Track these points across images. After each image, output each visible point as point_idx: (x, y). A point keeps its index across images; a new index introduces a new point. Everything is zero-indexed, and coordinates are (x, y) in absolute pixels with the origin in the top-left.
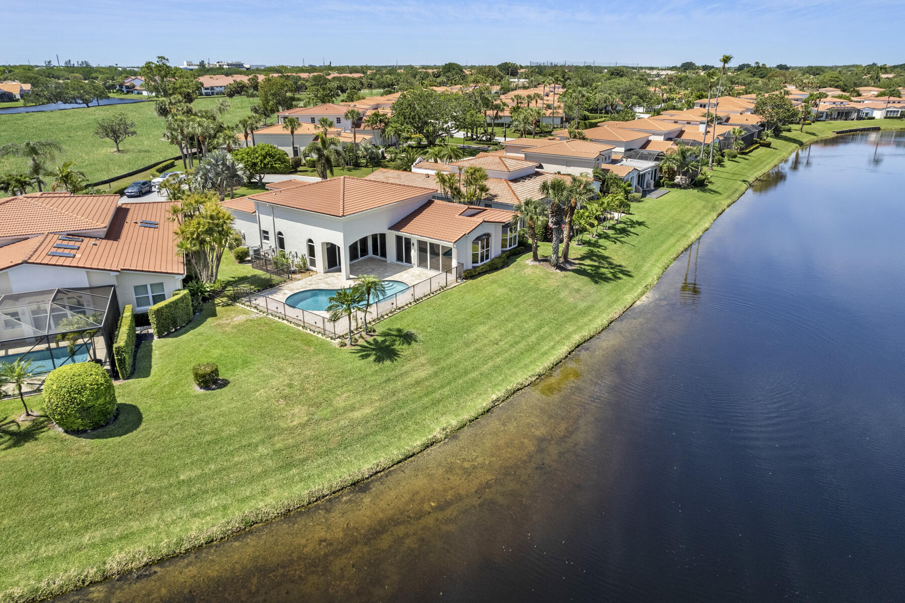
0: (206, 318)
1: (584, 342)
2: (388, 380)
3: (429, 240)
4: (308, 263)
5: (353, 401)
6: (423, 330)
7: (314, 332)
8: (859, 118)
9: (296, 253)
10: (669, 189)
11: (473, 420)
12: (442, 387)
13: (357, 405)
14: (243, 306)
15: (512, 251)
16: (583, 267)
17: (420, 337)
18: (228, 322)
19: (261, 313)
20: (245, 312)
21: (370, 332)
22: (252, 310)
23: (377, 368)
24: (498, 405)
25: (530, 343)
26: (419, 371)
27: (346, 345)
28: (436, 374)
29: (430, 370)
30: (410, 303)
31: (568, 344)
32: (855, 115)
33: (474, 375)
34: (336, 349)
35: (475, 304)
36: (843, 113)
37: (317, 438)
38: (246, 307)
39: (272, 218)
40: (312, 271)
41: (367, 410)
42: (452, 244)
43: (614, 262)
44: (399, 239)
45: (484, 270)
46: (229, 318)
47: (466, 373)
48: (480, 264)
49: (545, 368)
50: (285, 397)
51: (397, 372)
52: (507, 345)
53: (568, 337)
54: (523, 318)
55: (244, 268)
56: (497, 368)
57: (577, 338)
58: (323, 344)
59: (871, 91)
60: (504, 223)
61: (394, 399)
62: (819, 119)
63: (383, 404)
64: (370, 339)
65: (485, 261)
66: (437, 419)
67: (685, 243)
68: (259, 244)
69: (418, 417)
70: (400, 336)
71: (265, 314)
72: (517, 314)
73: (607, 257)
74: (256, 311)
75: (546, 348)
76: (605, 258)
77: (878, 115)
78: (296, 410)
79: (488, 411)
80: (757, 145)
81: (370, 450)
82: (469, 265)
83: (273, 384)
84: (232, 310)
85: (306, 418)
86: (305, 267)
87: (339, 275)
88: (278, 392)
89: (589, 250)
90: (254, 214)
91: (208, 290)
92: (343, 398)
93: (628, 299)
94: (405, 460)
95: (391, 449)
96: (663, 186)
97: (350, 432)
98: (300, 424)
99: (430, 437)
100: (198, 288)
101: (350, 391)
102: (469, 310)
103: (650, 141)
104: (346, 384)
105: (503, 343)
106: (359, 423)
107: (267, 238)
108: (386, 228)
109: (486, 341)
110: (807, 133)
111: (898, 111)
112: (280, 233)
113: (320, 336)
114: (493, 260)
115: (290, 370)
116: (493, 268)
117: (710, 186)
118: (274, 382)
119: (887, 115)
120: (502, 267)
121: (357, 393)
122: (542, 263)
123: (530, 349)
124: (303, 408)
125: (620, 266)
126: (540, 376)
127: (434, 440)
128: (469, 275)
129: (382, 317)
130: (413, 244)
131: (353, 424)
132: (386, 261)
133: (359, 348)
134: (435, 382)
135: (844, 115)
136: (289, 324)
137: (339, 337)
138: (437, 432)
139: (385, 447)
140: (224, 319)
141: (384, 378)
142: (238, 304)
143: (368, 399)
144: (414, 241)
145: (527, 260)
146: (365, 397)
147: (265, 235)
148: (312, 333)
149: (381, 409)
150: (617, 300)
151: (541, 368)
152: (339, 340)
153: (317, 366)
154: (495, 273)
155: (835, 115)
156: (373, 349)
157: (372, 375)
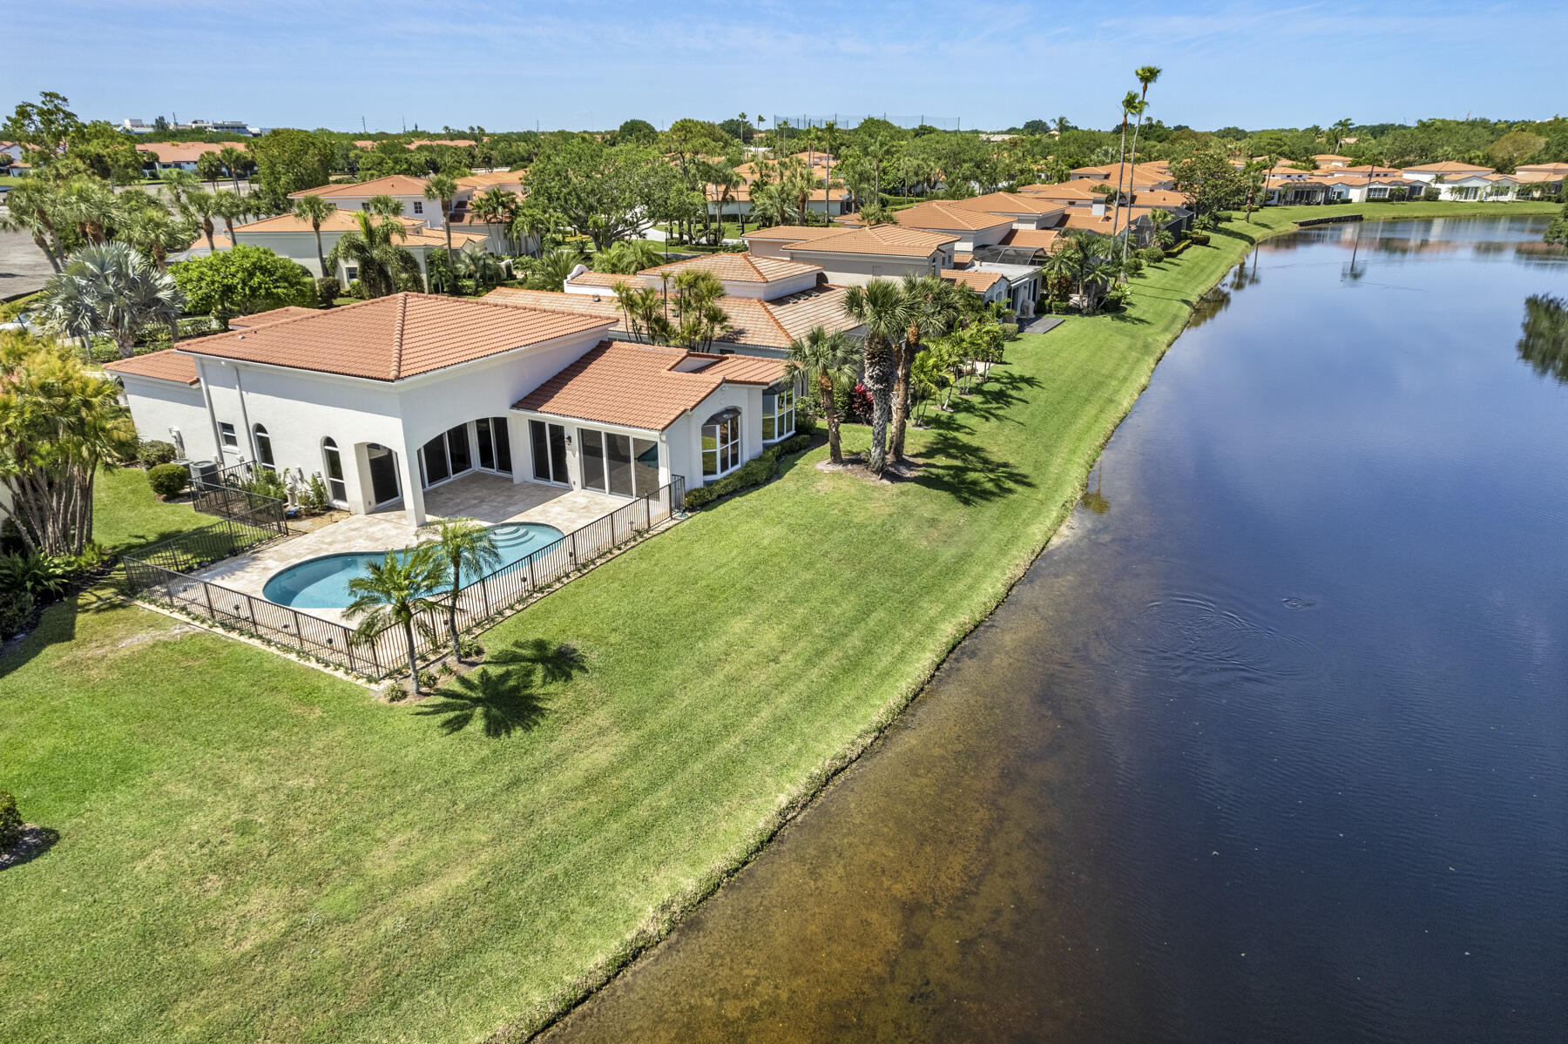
0: (42, 646)
1: (964, 638)
2: (516, 782)
3: (604, 428)
4: (330, 493)
5: (420, 854)
6: (600, 640)
7: (327, 665)
8: (1328, 202)
9: (300, 471)
10: (1064, 317)
11: (736, 870)
12: (653, 786)
13: (432, 866)
14: (152, 607)
15: (786, 444)
16: (934, 470)
17: (593, 659)
18: (101, 652)
19: (197, 623)
20: (154, 623)
21: (468, 655)
22: (176, 615)
23: (485, 752)
24: (794, 818)
25: (851, 652)
26: (594, 748)
27: (404, 694)
28: (635, 753)
29: (619, 743)
30: (567, 576)
31: (932, 647)
32: (1320, 197)
33: (727, 746)
34: (378, 708)
35: (718, 568)
36: (1303, 192)
37: (310, 984)
38: (159, 610)
39: (236, 392)
40: (339, 510)
41: (459, 878)
42: (657, 433)
43: (995, 458)
44: (537, 428)
45: (730, 488)
46: (108, 641)
47: (710, 741)
48: (719, 475)
49: (891, 711)
50: (225, 866)
51: (539, 757)
52: (799, 662)
53: (930, 629)
54: (827, 592)
55: (173, 513)
56: (782, 723)
57: (948, 630)
58: (346, 695)
59: (1332, 161)
60: (767, 384)
61: (532, 834)
62: (1268, 203)
63: (501, 852)
64: (473, 674)
65: (731, 470)
66: (645, 880)
67: (1113, 416)
68: (216, 454)
69: (597, 882)
70: (543, 660)
71: (205, 626)
72: (813, 585)
73: (978, 449)
74: (184, 618)
75: (886, 660)
76: (974, 451)
77: (1356, 195)
78: (255, 903)
79: (770, 840)
80: (1189, 241)
81: (465, 1001)
82: (697, 480)
83: (195, 828)
84: (118, 621)
85: (282, 925)
86: (321, 502)
87: (401, 517)
88: (205, 851)
89: (940, 435)
90: (194, 387)
91: (59, 571)
92: (392, 848)
93: (1036, 533)
94: (566, 1013)
95: (524, 989)
96: (1050, 312)
97: (410, 952)
98: (262, 946)
99: (629, 936)
100: (25, 572)
101: (412, 825)
102: (704, 583)
103: (1016, 231)
104: (400, 805)
105: (789, 657)
106: (435, 922)
107: (231, 441)
108: (507, 404)
109: (749, 656)
110: (1256, 224)
111: (1386, 190)
112: (260, 428)
113: (340, 674)
114: (747, 465)
115: (248, 781)
116: (749, 482)
117: (1130, 311)
118: (197, 823)
119: (1369, 196)
120: (768, 481)
121: (431, 828)
122: (849, 466)
123: (853, 665)
124: (276, 894)
125: (1005, 465)
126: (881, 731)
127: (641, 944)
128: (699, 501)
129: (500, 613)
130: (569, 438)
131: (419, 925)
132: (511, 480)
133: (440, 700)
134: (635, 776)
135: (1303, 195)
136: (264, 647)
137: (389, 675)
138: (647, 920)
139: (508, 985)
140: (94, 644)
141: (505, 779)
142: (138, 603)
143: (460, 843)
144: (571, 432)
145: (817, 462)
146: (453, 839)
147: (226, 432)
148: (320, 667)
149: (497, 867)
150: (1013, 539)
151: (882, 711)
152: (388, 682)
153: (325, 762)
154: (754, 494)
155: (1290, 197)
156: (477, 701)
157: (472, 773)
